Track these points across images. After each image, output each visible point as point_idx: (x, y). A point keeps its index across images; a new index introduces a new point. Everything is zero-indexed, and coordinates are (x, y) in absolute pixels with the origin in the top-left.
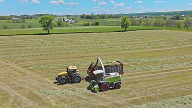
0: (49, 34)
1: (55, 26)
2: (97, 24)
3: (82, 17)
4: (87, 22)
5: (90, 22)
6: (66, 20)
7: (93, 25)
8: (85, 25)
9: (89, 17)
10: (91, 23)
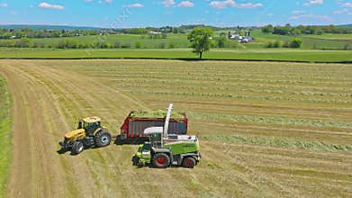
0: (200, 59)
1: (212, 46)
2: (296, 45)
3: (265, 30)
4: (273, 41)
5: (282, 40)
6: (233, 37)
7: (285, 46)
8: (270, 47)
9: (279, 31)
10: (282, 43)
